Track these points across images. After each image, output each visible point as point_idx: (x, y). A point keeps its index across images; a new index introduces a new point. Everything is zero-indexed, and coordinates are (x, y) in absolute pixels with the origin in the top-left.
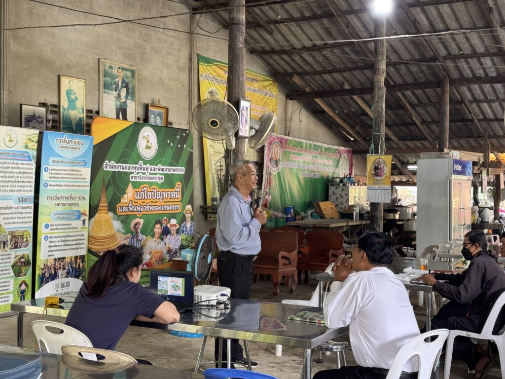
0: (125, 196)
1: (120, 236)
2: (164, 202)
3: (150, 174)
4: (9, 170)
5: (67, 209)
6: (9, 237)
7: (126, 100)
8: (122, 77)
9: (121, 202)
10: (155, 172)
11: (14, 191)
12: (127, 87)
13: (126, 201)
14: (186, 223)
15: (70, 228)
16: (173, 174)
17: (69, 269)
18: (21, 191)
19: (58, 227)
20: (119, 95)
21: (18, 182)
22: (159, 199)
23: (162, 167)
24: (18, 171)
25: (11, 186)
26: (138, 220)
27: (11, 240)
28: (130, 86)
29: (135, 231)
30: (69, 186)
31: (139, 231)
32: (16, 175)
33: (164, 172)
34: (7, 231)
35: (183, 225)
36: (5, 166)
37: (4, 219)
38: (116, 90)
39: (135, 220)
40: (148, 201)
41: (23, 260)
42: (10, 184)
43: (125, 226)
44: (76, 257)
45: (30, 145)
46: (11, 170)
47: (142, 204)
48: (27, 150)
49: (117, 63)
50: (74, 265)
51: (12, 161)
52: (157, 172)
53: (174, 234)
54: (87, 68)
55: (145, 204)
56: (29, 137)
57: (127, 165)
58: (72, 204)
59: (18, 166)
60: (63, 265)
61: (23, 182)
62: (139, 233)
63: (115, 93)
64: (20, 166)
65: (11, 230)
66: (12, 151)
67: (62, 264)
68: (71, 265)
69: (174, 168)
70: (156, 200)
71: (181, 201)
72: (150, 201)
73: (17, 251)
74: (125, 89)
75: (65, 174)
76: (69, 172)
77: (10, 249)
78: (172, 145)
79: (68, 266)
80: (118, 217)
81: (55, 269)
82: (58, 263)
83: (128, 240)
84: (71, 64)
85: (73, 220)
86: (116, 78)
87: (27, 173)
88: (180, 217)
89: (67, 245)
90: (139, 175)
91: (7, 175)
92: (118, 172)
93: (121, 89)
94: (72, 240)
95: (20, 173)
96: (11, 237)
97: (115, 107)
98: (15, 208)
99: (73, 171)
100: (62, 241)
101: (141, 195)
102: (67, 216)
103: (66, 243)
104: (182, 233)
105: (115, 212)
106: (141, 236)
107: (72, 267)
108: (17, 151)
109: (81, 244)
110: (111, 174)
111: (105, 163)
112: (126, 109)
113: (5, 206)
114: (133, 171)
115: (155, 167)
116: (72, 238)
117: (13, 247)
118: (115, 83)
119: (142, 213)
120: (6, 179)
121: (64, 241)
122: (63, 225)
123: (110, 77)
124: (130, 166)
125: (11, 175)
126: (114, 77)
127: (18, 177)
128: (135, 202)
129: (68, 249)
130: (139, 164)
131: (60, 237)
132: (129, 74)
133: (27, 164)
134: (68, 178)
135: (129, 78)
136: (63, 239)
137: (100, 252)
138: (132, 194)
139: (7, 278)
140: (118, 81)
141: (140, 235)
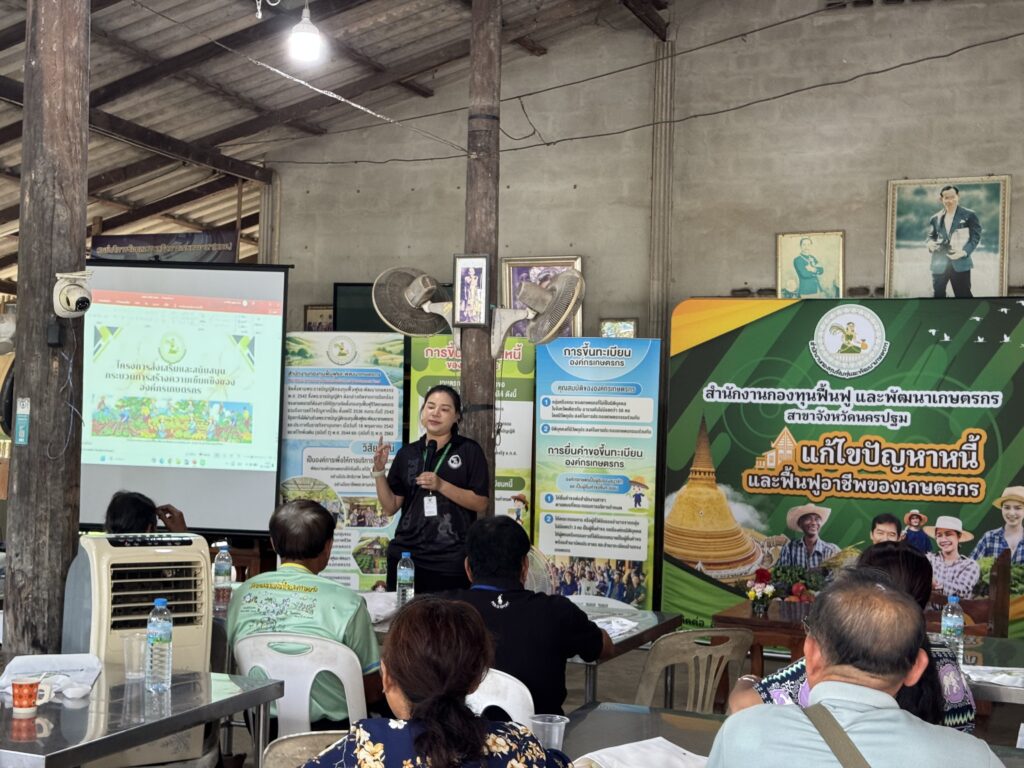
0: (770, 454)
1: (752, 536)
2: (910, 474)
3: (856, 408)
4: (339, 400)
5: (595, 471)
6: (345, 507)
7: (969, 253)
8: (957, 204)
9: (757, 466)
10: (877, 403)
11: (354, 433)
12: (972, 223)
13: (772, 465)
14: (1002, 532)
15: (602, 507)
16: (950, 409)
17: (604, 582)
18: (368, 433)
19: (576, 502)
20: (946, 246)
21: (362, 419)
22: (891, 465)
23: (901, 391)
24: (361, 401)
25: (345, 426)
26: (811, 508)
27: (350, 513)
28: (983, 220)
29: (801, 531)
30: (597, 430)
31: (816, 533)
32: (356, 408)
33: (913, 404)
34: (340, 496)
35: (988, 535)
36: (333, 393)
37: (333, 477)
38: (934, 236)
39: (800, 508)
40: (847, 468)
41: (378, 547)
42: (342, 422)
43: (769, 517)
44: (621, 564)
45: (383, 358)
46: (345, 401)
47: (825, 474)
48: (376, 368)
49: (939, 180)
50: (616, 577)
51: (347, 387)
52: (885, 403)
53: (949, 553)
54: (855, 207)
55: (837, 474)
56: (382, 346)
57: (776, 391)
58: (605, 464)
59: (359, 393)
60: (590, 573)
61: (370, 419)
62: (817, 537)
63: (931, 244)
64: (364, 393)
65: (349, 496)
66: (343, 370)
67: (587, 569)
68: (609, 576)
69: (955, 394)
70: (880, 468)
71: (981, 475)
72: (854, 470)
73: (365, 531)
74: (967, 230)
75: (588, 410)
76: (597, 406)
77: (348, 525)
78: (947, 338)
79: (602, 575)
80: (748, 498)
81: (572, 575)
82: (580, 567)
83: (780, 548)
84: (810, 206)
85: (607, 492)
86: (937, 211)
87: (377, 405)
88: (980, 514)
89: (596, 537)
90: (815, 412)
91: (337, 408)
92: (745, 404)
93: (952, 231)
94: (609, 530)
95: (364, 404)
96: (348, 506)
97: (931, 273)
98: (357, 461)
99: (606, 403)
100: (585, 528)
101: (823, 454)
102: (594, 484)
103: (595, 532)
104: (986, 555)
105: (736, 485)
106: (820, 546)
107: (611, 580)
108: (355, 370)
109: (632, 539)
110: (723, 409)
111: (709, 388)
112: (967, 274)
113: (335, 457)
114: (795, 401)
115: (876, 393)
116: (610, 526)
117: (356, 523)
118: (933, 222)
119: (824, 494)
120: (335, 415)
121: (591, 529)
122: (587, 499)
123: (917, 212)
124: (787, 392)
125: (345, 408)
126: (929, 210)
127: (361, 411)
128: (800, 469)
129: (600, 545)
130: (818, 386)
131: (581, 520)
132: (981, 194)
133: (377, 390)
134: (595, 417)
135: (979, 202)
136: (589, 525)
137: (696, 563)
138: (790, 452)
139: (345, 571)
140: (943, 217)
141: (820, 541)
